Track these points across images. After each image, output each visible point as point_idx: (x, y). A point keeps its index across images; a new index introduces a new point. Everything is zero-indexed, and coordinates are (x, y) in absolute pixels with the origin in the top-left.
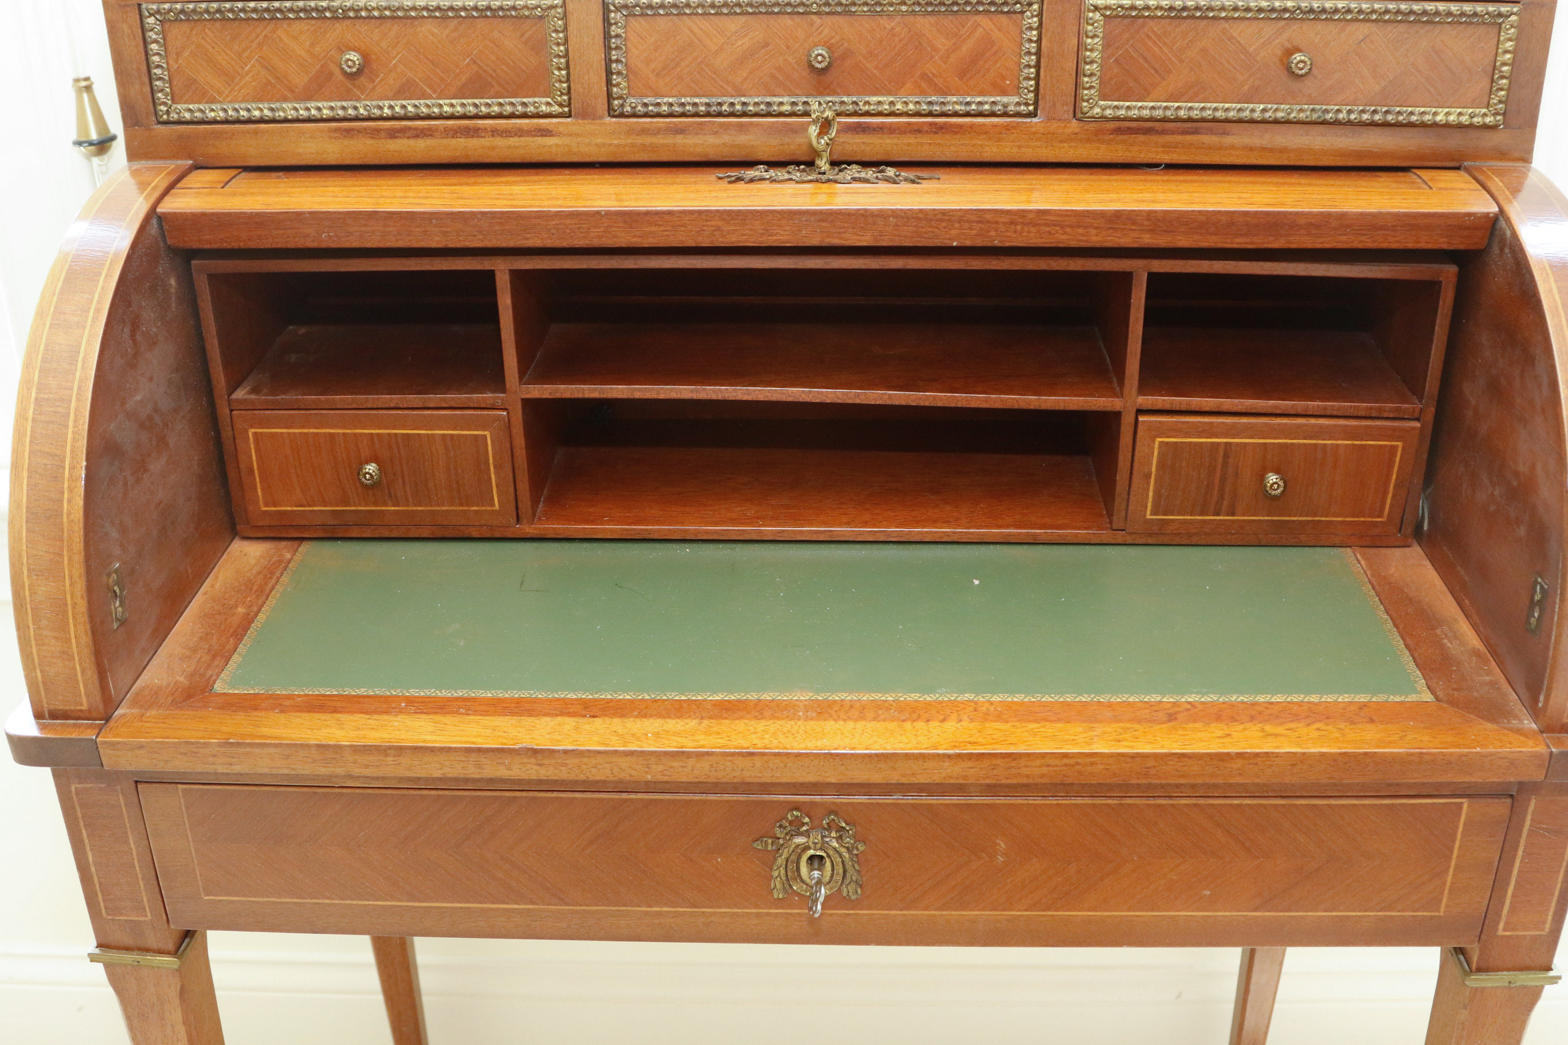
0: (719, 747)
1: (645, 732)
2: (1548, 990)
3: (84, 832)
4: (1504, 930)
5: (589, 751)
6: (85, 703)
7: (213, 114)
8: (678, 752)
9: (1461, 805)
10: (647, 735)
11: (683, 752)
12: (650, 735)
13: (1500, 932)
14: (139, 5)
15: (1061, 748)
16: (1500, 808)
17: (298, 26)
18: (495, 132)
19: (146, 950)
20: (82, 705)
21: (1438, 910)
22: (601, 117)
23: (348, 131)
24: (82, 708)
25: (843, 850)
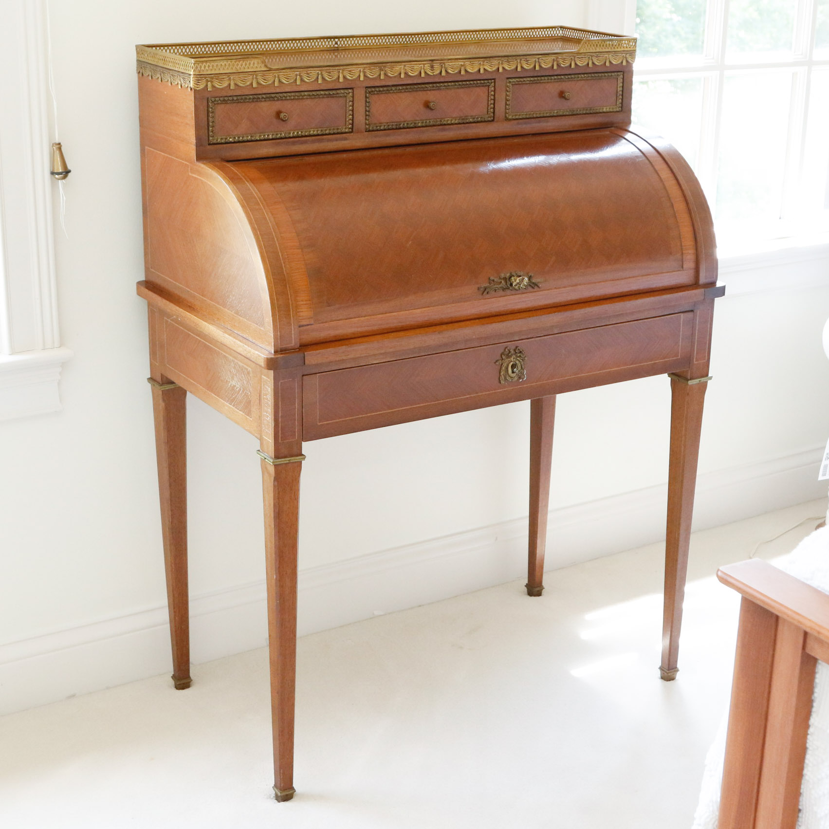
2: (709, 382)
3: (280, 403)
4: (696, 361)
6: (293, 342)
7: (231, 140)
9: (680, 316)
13: (695, 362)
14: (208, 98)
16: (690, 315)
17: (263, 104)
18: (329, 140)
19: (292, 456)
20: (292, 343)
21: (678, 356)
22: (363, 132)
23: (278, 143)
24: (292, 345)
25: (521, 360)
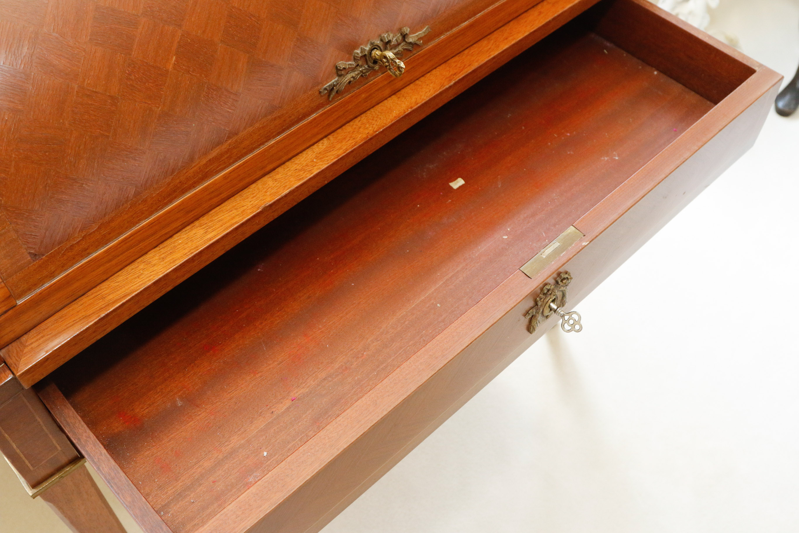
0: (355, 145)
1: (310, 160)
5: (297, 188)
8: (338, 160)
10: (313, 161)
11: (341, 158)
12: (315, 160)
15: (490, 56)
19: (62, 468)
